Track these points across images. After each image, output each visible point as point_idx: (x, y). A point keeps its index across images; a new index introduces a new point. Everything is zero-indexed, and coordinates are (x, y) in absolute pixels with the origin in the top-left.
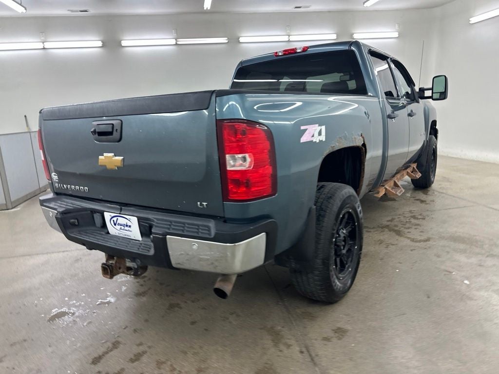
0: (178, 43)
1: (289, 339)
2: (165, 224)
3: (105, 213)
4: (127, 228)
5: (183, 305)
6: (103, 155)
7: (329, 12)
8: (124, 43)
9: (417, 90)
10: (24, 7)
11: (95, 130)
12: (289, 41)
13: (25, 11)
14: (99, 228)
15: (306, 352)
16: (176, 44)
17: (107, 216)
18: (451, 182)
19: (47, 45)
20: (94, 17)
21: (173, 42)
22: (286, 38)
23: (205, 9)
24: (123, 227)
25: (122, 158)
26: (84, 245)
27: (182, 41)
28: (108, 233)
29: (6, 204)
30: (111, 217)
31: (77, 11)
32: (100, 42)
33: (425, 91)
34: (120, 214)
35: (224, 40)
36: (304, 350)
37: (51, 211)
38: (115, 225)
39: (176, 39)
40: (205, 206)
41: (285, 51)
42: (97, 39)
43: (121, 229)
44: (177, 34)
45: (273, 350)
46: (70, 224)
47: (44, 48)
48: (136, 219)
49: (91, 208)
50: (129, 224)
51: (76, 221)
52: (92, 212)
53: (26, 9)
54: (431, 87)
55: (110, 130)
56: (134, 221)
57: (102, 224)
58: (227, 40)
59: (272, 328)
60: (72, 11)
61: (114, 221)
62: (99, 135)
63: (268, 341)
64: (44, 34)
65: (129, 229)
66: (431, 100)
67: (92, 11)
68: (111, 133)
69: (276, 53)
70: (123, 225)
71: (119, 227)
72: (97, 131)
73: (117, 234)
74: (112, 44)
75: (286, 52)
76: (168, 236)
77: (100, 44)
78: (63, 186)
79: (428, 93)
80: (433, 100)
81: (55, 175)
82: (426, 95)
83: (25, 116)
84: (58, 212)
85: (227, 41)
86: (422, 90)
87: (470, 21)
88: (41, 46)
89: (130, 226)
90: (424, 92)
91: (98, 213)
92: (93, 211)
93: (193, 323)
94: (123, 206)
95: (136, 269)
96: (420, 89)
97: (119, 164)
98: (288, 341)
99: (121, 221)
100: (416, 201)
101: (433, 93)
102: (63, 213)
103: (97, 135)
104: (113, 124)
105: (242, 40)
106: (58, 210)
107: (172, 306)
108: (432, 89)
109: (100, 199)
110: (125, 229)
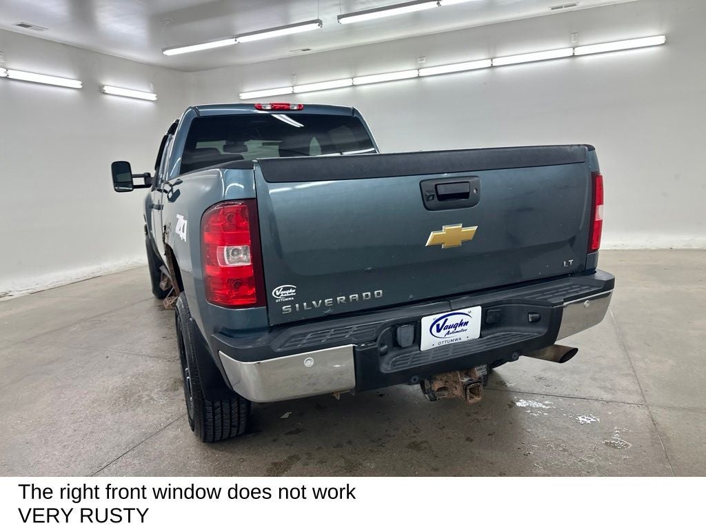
3: (424, 320)
4: (459, 329)
24: (452, 330)
25: (477, 226)
30: (433, 322)
34: (449, 311)
38: (439, 331)
43: (448, 333)
46: (380, 354)
48: (479, 309)
50: (465, 319)
51: (387, 346)
52: (391, 327)
55: (467, 190)
56: (475, 314)
57: (412, 340)
62: (439, 200)
65: (464, 327)
70: (455, 326)
71: (447, 331)
73: (438, 345)
76: (564, 304)
84: (358, 343)
89: (466, 323)
91: (405, 324)
92: (395, 326)
99: (453, 320)
102: (374, 340)
103: (436, 199)
104: (469, 182)
109: (408, 300)
110: (457, 330)
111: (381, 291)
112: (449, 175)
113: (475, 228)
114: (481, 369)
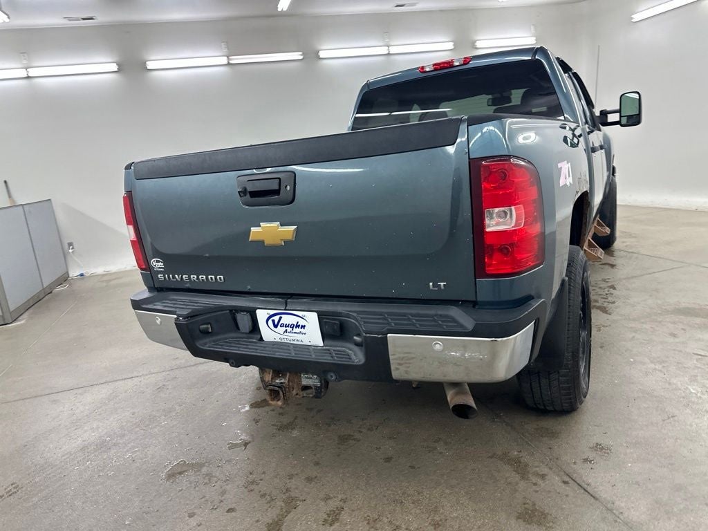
0: (231, 62)
1: (536, 467)
2: (379, 319)
3: (258, 312)
4: (296, 330)
5: (357, 436)
6: (260, 226)
7: (441, 11)
8: (150, 65)
9: (597, 114)
10: (6, 14)
11: (245, 189)
12: (389, 54)
13: (7, 20)
14: (246, 333)
15: (571, 482)
16: (229, 64)
17: (262, 315)
18: (635, 237)
19: (32, 72)
20: (102, 27)
21: (224, 60)
22: (384, 50)
23: (279, 10)
24: (289, 329)
25: (296, 227)
26: (226, 360)
27: (236, 60)
28: (261, 339)
29: (3, 316)
30: (268, 316)
31: (77, 19)
32: (115, 64)
33: (609, 115)
34: (285, 310)
35: (297, 56)
36: (567, 479)
37: (159, 316)
38: (276, 326)
39: (228, 57)
40: (442, 287)
41: (435, 65)
42: (110, 60)
43: (286, 331)
44: (228, 49)
45: (522, 485)
46: (200, 331)
47: (28, 77)
48: (315, 315)
49: (230, 306)
50: (302, 322)
51: (209, 326)
52: (231, 311)
53: (9, 18)
54: (618, 108)
55: (276, 187)
56: (311, 319)
57: (251, 328)
58: (301, 55)
59: (505, 454)
60: (70, 19)
61: (273, 321)
62: (251, 197)
63: (509, 474)
64: (25, 55)
65: (302, 330)
66: (619, 126)
67: (102, 18)
68: (277, 192)
69: (423, 68)
70: (292, 326)
71: (284, 329)
72: (249, 189)
73: (278, 340)
74: (132, 67)
75: (438, 66)
76: (389, 335)
77: (114, 67)
78: (174, 277)
79: (613, 118)
80: (622, 126)
81: (157, 262)
82: (609, 121)
83: (5, 182)
84: (179, 316)
85: (301, 57)
86: (604, 114)
87: (632, 18)
88: (23, 73)
89: (303, 327)
90: (607, 117)
91: (243, 311)
92: (234, 311)
93: (388, 460)
94: (288, 298)
95: (319, 387)
96: (601, 112)
97: (290, 237)
98: (537, 469)
99: (287, 319)
100: (602, 266)
101: (621, 116)
102: (189, 316)
103: (248, 195)
104: (279, 178)
105: (322, 54)
106: (177, 313)
107: (343, 439)
108: (619, 111)
109: (246, 290)
110: (294, 331)
111: (222, 277)
112: (274, 169)
113: (293, 228)
114: (311, 378)
